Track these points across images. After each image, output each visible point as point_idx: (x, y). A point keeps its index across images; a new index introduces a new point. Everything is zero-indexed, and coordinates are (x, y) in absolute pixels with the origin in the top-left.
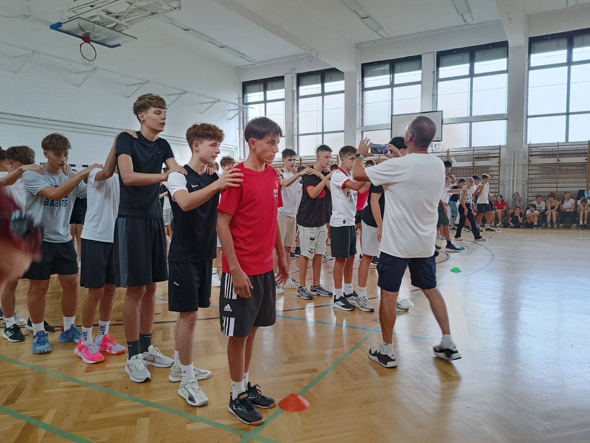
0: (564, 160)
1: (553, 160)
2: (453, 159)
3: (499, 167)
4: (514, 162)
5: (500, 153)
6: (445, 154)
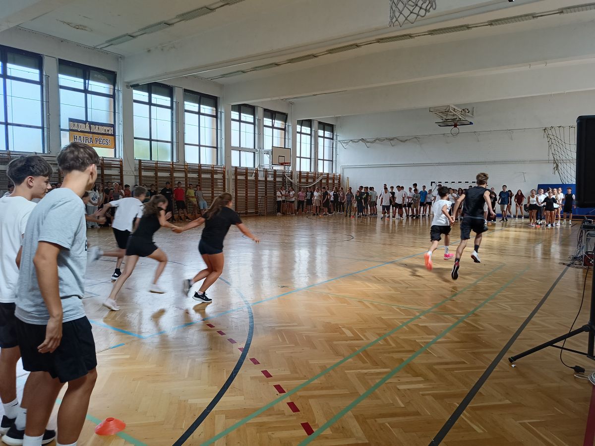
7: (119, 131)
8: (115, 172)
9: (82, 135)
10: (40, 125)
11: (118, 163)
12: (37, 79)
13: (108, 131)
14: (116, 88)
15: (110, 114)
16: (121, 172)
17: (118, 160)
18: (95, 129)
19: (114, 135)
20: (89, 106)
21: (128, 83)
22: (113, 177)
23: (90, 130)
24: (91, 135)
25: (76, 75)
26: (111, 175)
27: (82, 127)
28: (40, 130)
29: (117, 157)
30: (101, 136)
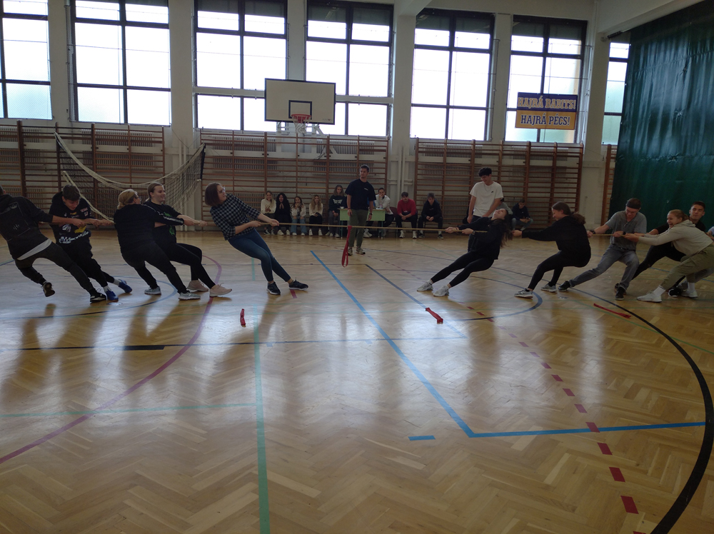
0: (451, 160)
1: (439, 159)
2: (332, 149)
3: (386, 163)
4: (402, 159)
5: (387, 147)
6: (325, 142)
7: (585, 105)
8: (572, 162)
9: (532, 114)
10: (485, 106)
11: (578, 150)
12: (487, 47)
13: (568, 104)
14: (587, 44)
15: (575, 82)
16: (580, 163)
17: (579, 146)
18: (551, 104)
19: (576, 111)
20: (547, 74)
21: (604, 33)
22: (568, 170)
23: (544, 105)
24: (545, 113)
25: (534, 34)
26: (565, 168)
27: (535, 103)
28: (484, 112)
29: (578, 142)
30: (557, 113)
